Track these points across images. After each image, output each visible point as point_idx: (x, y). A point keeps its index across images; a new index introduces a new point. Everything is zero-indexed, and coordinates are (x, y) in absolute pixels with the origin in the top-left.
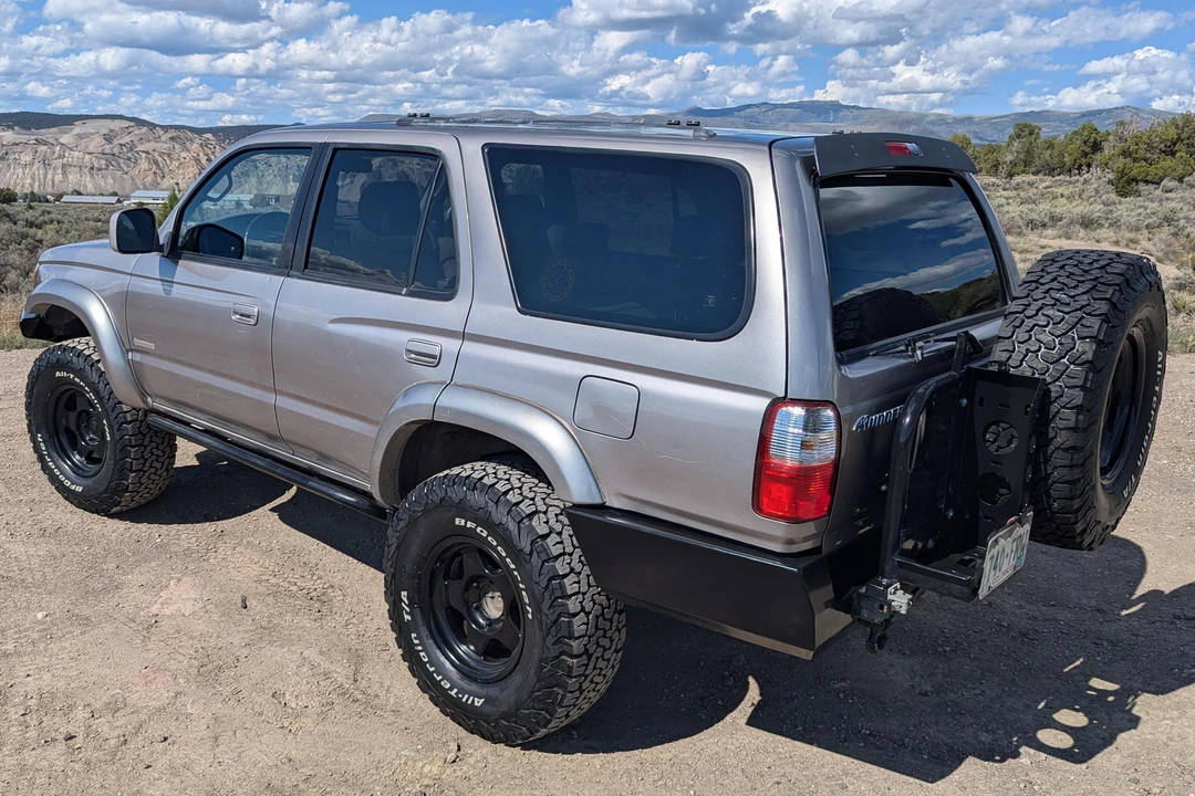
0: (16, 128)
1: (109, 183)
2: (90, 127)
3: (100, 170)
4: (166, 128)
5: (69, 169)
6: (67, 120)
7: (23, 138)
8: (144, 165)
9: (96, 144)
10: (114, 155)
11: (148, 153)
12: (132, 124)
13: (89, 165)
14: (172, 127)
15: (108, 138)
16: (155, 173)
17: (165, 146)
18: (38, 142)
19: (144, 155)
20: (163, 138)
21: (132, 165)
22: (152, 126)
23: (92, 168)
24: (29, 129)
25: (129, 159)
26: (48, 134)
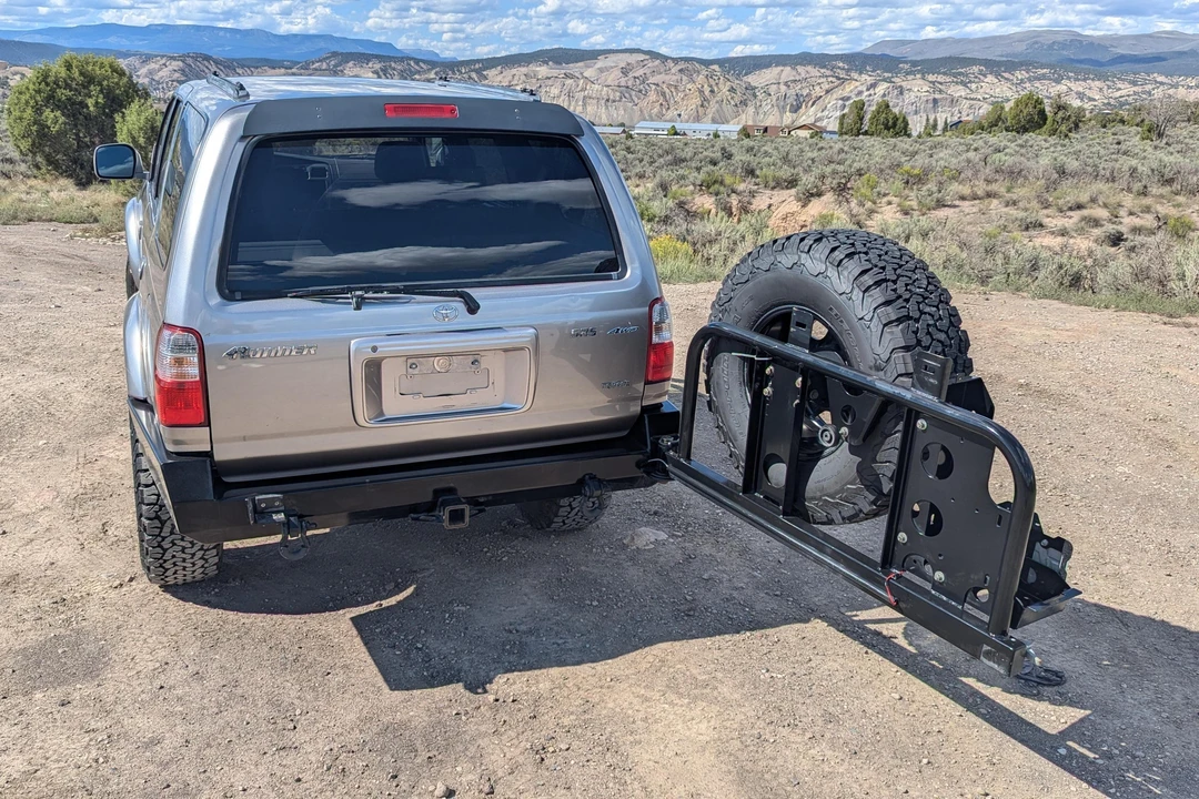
0: (550, 63)
1: (619, 114)
2: (611, 60)
3: (614, 101)
4: (676, 60)
5: (589, 101)
6: (591, 55)
7: (555, 72)
8: (652, 96)
9: (614, 77)
10: (628, 87)
11: (658, 85)
12: (647, 57)
13: (606, 97)
14: (682, 59)
15: (625, 72)
16: (661, 105)
17: (674, 78)
18: (567, 76)
19: (654, 87)
20: (673, 71)
21: (642, 97)
22: (664, 58)
23: (608, 100)
24: (561, 64)
25: (640, 91)
26: (575, 68)
